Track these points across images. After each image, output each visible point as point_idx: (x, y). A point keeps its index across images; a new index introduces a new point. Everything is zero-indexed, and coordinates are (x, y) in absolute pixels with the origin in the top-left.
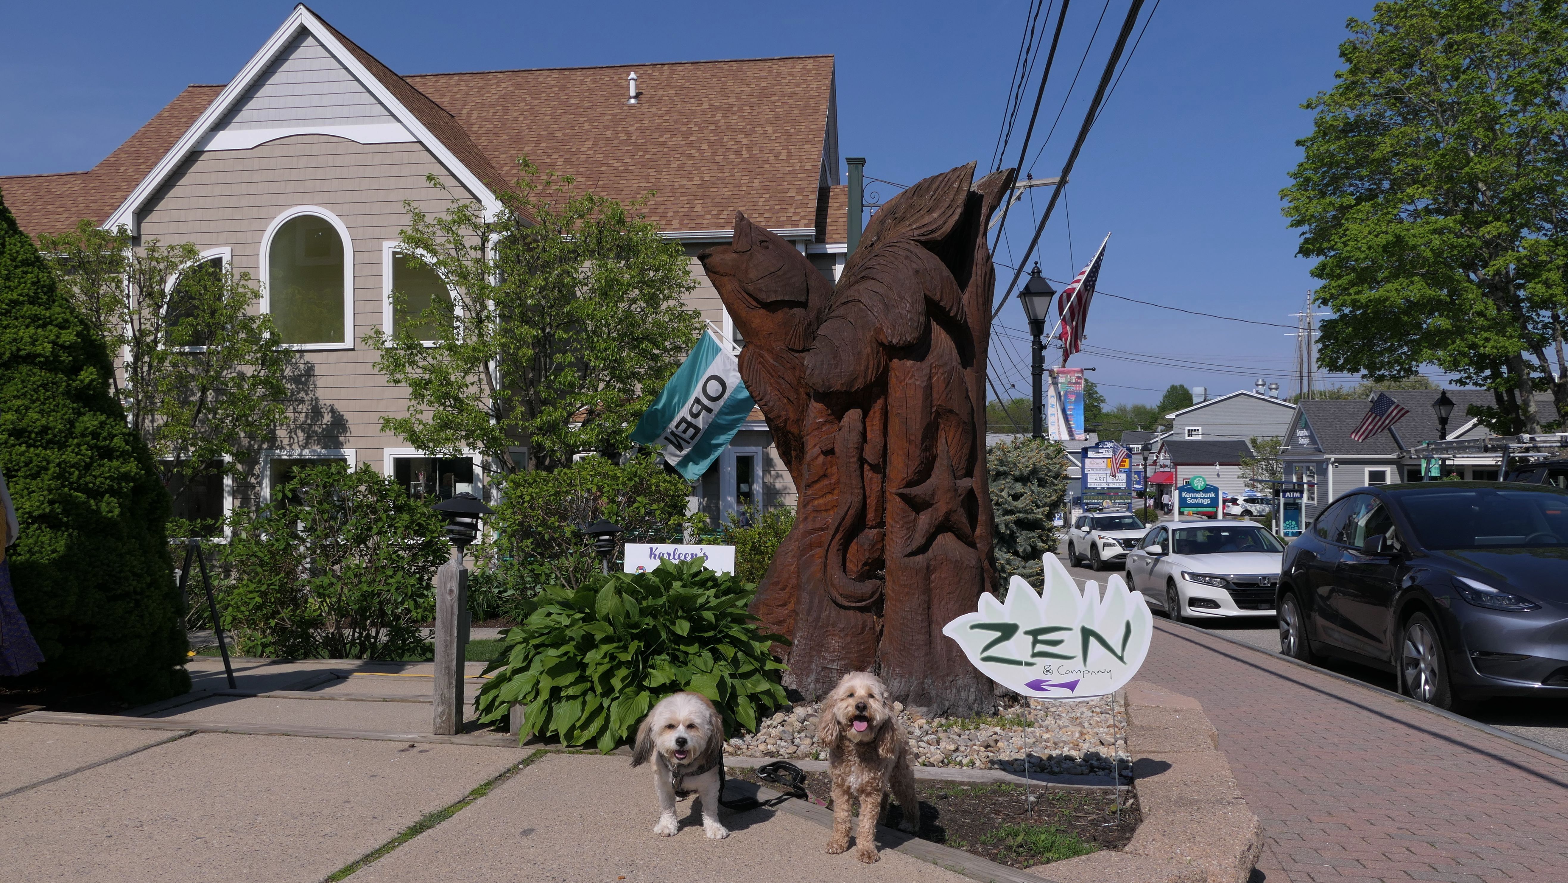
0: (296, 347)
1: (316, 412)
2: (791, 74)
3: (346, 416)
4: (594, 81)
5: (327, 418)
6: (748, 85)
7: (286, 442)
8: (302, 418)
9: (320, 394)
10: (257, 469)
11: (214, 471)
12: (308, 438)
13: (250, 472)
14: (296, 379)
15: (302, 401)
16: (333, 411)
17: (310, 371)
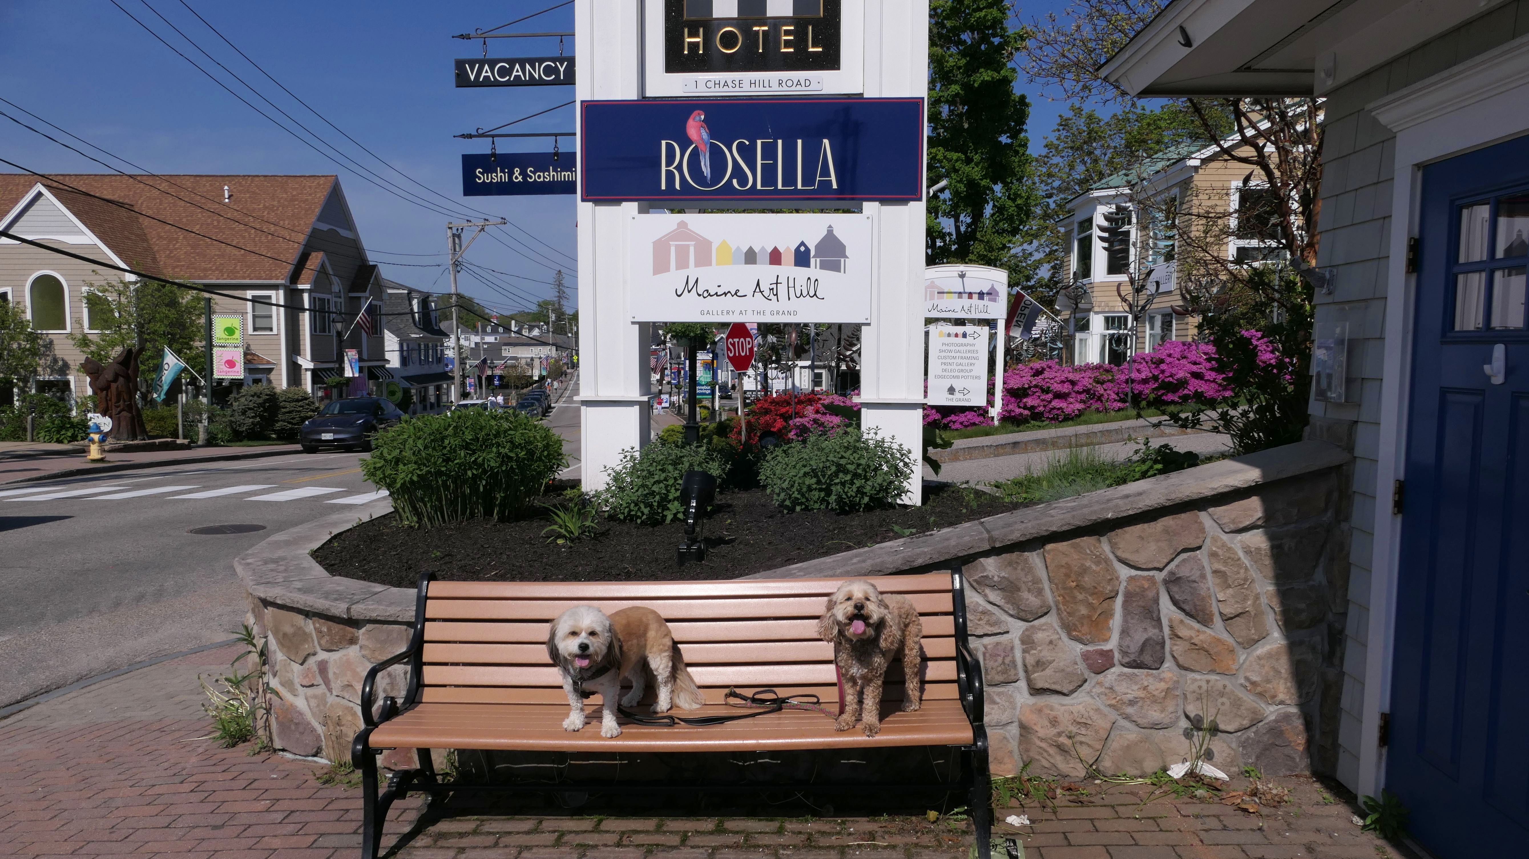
0: (44, 332)
1: (55, 360)
2: (310, 187)
3: (69, 362)
4: (211, 185)
5: (60, 363)
6: (286, 193)
7: (42, 373)
8: (49, 362)
9: (56, 352)
10: (29, 385)
11: (8, 385)
12: (52, 371)
13: (26, 386)
14: (45, 346)
15: (48, 355)
16: (63, 360)
17: (51, 342)
